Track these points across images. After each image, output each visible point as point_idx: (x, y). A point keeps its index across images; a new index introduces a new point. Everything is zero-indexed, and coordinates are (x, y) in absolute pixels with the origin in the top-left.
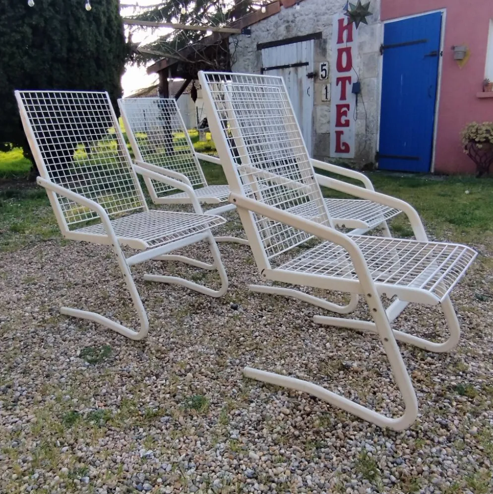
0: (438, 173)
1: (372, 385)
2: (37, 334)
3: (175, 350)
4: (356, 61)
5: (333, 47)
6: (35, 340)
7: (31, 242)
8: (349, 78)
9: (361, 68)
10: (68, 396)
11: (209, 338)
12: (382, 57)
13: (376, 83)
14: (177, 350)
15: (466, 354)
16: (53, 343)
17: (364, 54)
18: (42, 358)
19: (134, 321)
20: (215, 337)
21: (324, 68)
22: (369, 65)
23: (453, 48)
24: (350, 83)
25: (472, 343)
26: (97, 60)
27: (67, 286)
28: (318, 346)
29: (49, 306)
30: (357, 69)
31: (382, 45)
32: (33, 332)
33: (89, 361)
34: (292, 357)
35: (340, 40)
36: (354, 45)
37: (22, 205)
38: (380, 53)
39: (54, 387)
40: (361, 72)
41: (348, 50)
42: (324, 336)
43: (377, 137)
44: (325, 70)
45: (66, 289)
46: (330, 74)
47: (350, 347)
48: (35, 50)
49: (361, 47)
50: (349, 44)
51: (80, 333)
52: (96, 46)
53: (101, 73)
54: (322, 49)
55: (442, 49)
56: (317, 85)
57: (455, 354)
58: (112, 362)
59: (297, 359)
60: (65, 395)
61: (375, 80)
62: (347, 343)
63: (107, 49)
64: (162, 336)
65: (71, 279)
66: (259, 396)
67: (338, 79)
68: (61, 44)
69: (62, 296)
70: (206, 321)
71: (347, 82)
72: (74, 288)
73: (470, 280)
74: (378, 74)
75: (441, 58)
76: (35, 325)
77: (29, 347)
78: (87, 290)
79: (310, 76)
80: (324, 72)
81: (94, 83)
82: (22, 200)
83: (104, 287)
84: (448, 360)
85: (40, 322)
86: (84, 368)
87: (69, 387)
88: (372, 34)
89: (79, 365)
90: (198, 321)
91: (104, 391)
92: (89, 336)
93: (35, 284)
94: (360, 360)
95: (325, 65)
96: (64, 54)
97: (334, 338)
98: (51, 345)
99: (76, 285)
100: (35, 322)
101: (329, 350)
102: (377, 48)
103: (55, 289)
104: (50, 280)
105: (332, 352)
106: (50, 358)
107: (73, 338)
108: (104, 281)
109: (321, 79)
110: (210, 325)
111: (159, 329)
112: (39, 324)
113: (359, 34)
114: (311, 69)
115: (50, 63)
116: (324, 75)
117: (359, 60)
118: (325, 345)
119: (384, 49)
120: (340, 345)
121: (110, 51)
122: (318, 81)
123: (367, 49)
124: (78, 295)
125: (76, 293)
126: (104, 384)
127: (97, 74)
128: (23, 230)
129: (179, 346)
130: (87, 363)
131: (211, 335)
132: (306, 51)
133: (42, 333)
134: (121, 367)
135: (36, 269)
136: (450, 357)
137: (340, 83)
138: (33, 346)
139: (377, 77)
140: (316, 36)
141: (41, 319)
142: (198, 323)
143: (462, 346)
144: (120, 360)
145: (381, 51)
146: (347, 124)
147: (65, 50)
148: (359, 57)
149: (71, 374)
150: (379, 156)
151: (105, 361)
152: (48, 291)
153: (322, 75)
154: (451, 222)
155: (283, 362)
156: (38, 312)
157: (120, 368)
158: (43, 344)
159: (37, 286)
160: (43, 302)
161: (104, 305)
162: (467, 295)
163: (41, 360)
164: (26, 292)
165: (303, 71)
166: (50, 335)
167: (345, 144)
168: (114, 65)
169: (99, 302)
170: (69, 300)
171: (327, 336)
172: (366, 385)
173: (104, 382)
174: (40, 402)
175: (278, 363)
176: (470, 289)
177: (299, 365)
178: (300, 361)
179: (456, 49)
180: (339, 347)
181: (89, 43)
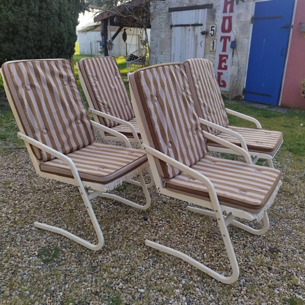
0: (283, 106)
1: (234, 294)
2: (10, 234)
3: (103, 254)
4: (235, 26)
5: (220, 15)
6: (8, 239)
7: (10, 149)
8: (229, 38)
9: (238, 31)
10: (28, 292)
11: (126, 243)
12: (252, 25)
13: (247, 43)
14: (104, 253)
15: (297, 268)
16: (20, 242)
17: (240, 22)
18: (12, 256)
19: (76, 225)
20: (130, 243)
21: (213, 28)
22: (243, 29)
23: (300, 24)
24: (229, 41)
25: (301, 259)
26: (59, 16)
27: (32, 191)
28: (198, 256)
29: (19, 208)
30: (235, 32)
31: (253, 17)
32: (7, 232)
33: (44, 261)
34: (181, 264)
35: (225, 11)
36: (234, 15)
37: (5, 116)
38: (251, 22)
39: (18, 283)
40: (237, 34)
41: (230, 18)
42: (203, 247)
43: (244, 79)
44: (213, 30)
45: (31, 194)
46: (217, 33)
47: (220, 258)
48: (16, 7)
49: (238, 16)
50: (231, 14)
51: (39, 234)
52: (59, 6)
53: (62, 24)
54: (212, 16)
55: (293, 23)
56: (207, 40)
57: (289, 268)
58: (60, 262)
59: (184, 267)
60: (26, 290)
61: (247, 40)
62: (218, 254)
63: (67, 8)
64: (94, 240)
65: (35, 185)
66: (157, 299)
67: (222, 38)
68: (34, 3)
69: (29, 200)
70: (124, 229)
71: (228, 40)
72: (37, 193)
73: (301, 202)
74: (249, 36)
75: (292, 30)
76: (8, 225)
77: (3, 245)
78: (46, 195)
79: (203, 33)
80: (213, 31)
81: (57, 32)
82: (5, 111)
83: (58, 193)
84: (285, 273)
85: (12, 223)
86: (40, 267)
87: (28, 283)
88: (247, 9)
89: (36, 264)
90: (119, 228)
91: (53, 288)
92: (45, 237)
93: (10, 188)
94: (226, 270)
95: (214, 27)
96: (37, 11)
97: (210, 249)
98: (19, 244)
99: (38, 190)
100: (9, 223)
101: (206, 260)
102: (249, 18)
103: (24, 193)
104: (21, 185)
105: (208, 262)
106: (17, 255)
107: (34, 238)
108: (58, 188)
109: (211, 36)
110: (127, 232)
111: (92, 234)
112: (11, 225)
113: (238, 8)
114: (204, 28)
115: (27, 16)
116: (212, 34)
117: (237, 26)
118: (203, 254)
119: (254, 20)
120: (213, 255)
121: (68, 9)
122: (209, 37)
123: (242, 19)
124: (39, 199)
125: (38, 198)
126: (53, 282)
127: (59, 25)
128: (5, 138)
129: (105, 250)
130: (42, 263)
131: (128, 242)
132: (201, 16)
133: (13, 233)
134: (66, 267)
135: (12, 174)
136: (286, 270)
137: (223, 40)
138: (6, 244)
139: (248, 38)
140: (209, 6)
141: (13, 220)
142: (119, 230)
143: (295, 261)
144: (65, 260)
145: (252, 21)
146: (226, 68)
147: (37, 8)
148: (237, 24)
149: (30, 272)
150: (245, 91)
151: (55, 262)
152: (19, 195)
153: (211, 34)
154: (290, 150)
155: (175, 269)
156: (11, 213)
157: (64, 268)
158: (13, 243)
159: (12, 190)
160: (15, 204)
161: (57, 210)
162: (299, 216)
163: (11, 257)
164: (4, 194)
165: (199, 30)
166: (18, 235)
167: (223, 81)
168: (70, 19)
169: (53, 207)
170: (32, 204)
171: (205, 247)
172: (229, 294)
173: (53, 280)
174: (8, 296)
175: (171, 270)
176: (301, 210)
177: (185, 272)
178: (186, 268)
179: (302, 25)
180: (213, 257)
181: (54, 3)
